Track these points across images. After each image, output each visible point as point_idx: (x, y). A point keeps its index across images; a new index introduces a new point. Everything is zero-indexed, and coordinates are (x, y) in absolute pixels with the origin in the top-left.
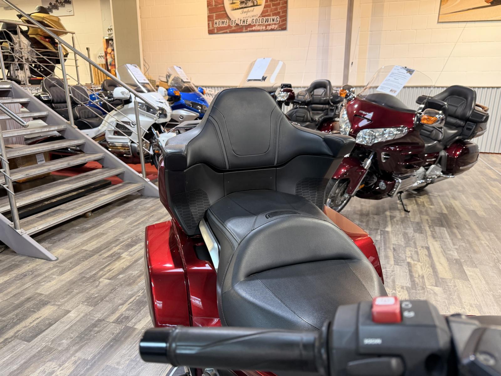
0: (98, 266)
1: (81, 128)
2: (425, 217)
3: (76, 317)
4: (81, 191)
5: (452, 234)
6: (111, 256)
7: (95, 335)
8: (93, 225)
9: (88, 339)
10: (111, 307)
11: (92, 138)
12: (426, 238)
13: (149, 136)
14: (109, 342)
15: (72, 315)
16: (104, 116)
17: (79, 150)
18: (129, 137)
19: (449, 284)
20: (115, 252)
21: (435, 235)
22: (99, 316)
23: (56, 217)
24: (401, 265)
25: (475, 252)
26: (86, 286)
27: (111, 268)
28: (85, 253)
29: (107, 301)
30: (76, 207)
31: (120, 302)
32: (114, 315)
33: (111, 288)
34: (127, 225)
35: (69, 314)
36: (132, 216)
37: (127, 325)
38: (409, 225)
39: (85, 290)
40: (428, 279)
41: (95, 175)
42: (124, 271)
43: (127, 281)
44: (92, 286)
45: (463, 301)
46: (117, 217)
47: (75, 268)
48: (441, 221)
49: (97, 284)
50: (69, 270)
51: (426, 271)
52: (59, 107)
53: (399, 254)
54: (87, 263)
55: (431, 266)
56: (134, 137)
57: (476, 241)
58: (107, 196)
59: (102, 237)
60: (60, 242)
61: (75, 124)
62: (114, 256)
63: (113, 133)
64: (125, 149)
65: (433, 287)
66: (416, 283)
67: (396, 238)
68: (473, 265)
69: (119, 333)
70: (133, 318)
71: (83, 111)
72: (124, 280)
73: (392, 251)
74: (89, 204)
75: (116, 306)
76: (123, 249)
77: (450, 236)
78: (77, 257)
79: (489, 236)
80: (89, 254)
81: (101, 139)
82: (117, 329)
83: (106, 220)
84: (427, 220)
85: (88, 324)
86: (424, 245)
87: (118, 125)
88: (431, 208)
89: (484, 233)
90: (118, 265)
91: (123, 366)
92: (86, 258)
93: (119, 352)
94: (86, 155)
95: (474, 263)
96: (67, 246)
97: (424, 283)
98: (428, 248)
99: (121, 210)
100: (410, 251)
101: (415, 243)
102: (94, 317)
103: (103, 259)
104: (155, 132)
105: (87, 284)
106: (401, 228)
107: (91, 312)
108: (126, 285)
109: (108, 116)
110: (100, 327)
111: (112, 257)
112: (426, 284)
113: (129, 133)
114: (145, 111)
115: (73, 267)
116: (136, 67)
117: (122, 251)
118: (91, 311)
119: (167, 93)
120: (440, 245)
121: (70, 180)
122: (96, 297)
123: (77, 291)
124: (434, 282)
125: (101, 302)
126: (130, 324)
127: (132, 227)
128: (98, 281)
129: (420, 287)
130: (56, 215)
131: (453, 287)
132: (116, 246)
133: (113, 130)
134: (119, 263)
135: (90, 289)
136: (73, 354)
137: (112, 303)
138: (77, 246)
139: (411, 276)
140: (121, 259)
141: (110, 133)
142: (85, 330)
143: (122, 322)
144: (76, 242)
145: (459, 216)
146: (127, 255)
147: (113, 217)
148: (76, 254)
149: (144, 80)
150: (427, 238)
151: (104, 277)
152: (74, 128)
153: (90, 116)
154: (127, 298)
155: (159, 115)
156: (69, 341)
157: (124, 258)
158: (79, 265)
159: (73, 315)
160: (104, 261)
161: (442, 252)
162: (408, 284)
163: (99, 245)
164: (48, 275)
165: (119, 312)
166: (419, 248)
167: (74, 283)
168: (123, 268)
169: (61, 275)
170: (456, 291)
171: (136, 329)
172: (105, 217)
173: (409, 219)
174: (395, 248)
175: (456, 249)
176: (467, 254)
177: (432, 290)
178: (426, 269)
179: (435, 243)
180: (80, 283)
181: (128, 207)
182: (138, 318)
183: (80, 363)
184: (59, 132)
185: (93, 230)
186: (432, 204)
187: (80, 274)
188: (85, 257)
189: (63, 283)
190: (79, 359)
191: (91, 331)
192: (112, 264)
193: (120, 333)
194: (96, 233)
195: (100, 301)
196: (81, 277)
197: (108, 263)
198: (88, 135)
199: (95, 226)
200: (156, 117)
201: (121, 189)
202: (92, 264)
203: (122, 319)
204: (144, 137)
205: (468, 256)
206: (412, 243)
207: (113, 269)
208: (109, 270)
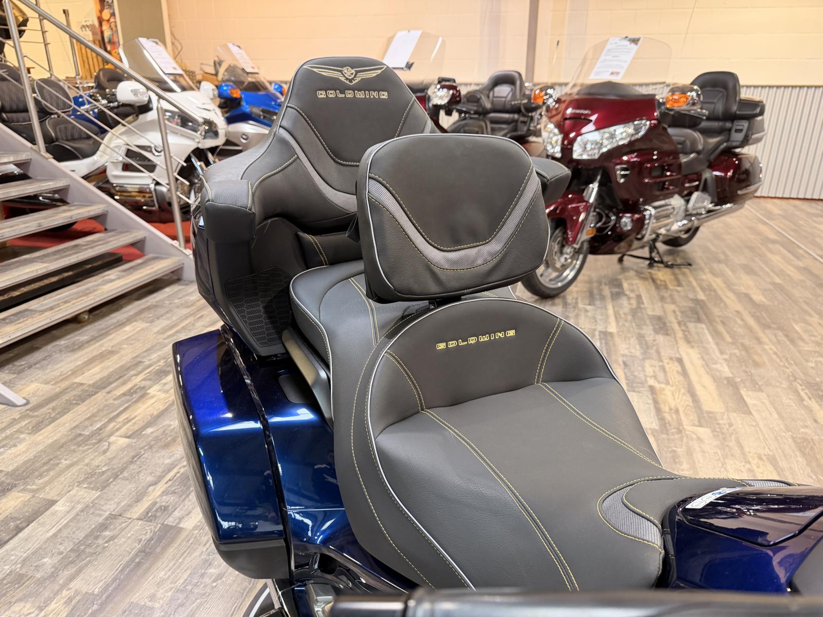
0: (105, 412)
1: (59, 159)
2: (670, 307)
3: (68, 512)
4: (66, 275)
5: (716, 334)
6: (130, 393)
7: (106, 545)
8: (92, 336)
9: (92, 554)
10: (133, 490)
11: (83, 178)
12: (675, 343)
13: (187, 171)
14: (133, 557)
15: (60, 507)
16: (102, 135)
17: (58, 199)
18: (152, 174)
19: (721, 422)
20: (135, 385)
21: (689, 336)
22: (112, 507)
23: (20, 325)
24: (639, 392)
25: (756, 365)
26: (84, 452)
27: (130, 416)
28: (80, 388)
29: (126, 479)
30: (58, 305)
31: (150, 479)
32: (139, 504)
33: (132, 454)
34: (155, 335)
35: (54, 507)
36: (164, 317)
37: (166, 523)
38: (645, 322)
39: (83, 459)
40: (686, 414)
41: (91, 245)
42: (154, 420)
43: (161, 439)
44: (97, 451)
45: (747, 449)
46: (136, 321)
47: (62, 418)
48: (697, 313)
49: (105, 447)
50: (50, 423)
51: (682, 400)
52: (15, 119)
53: (633, 372)
54: (84, 408)
55: (689, 391)
56: (160, 174)
57: (755, 346)
58: (117, 282)
59: (111, 359)
60: (32, 369)
61: (48, 150)
62: (135, 392)
63: (120, 167)
64: (144, 197)
65: (695, 428)
66: (667, 422)
67: (626, 344)
68: (756, 386)
69: (151, 539)
70: (177, 508)
71: (62, 126)
72: (156, 437)
73: (622, 366)
74: (82, 298)
75: (143, 487)
76: (150, 379)
77: (713, 339)
78: (65, 397)
79: (776, 337)
80: (87, 391)
81: (99, 178)
82: (148, 530)
83: (115, 327)
84: (674, 312)
85: (91, 525)
86: (673, 356)
87: (129, 153)
88: (677, 291)
89: (767, 331)
90: (143, 410)
91: (161, 602)
92: (81, 399)
93: (152, 576)
94: (72, 208)
95: (757, 384)
96: (44, 377)
97: (680, 422)
98: (680, 361)
99: (143, 307)
100: (652, 366)
101: (658, 352)
102: (102, 510)
103: (115, 399)
104: (199, 163)
105: (86, 447)
106: (633, 327)
107: (96, 501)
108: (160, 448)
109: (109, 136)
110: (115, 529)
111: (131, 395)
112: (684, 423)
113: (151, 167)
114: (177, 125)
115: (58, 416)
116: (157, 43)
117: (148, 383)
118: (96, 498)
119: (216, 92)
120: (700, 353)
121: (45, 256)
122: (103, 473)
123: (67, 462)
124: (696, 419)
125: (114, 480)
126: (170, 521)
127: (164, 339)
128: (106, 441)
129: (674, 428)
130: (22, 320)
131: (727, 426)
132: (136, 375)
133: (121, 162)
134: (144, 406)
135: (92, 457)
136: (65, 586)
137: (135, 482)
138: (64, 376)
139: (658, 410)
140: (147, 399)
141: (116, 168)
142: (86, 537)
143: (155, 517)
144: (62, 369)
145: (725, 304)
146: (158, 391)
147: (129, 321)
148: (64, 392)
149: (174, 68)
150: (677, 343)
151: (117, 434)
152: (47, 159)
153: (76, 136)
154: (163, 472)
155: (203, 133)
156: (56, 559)
157: (153, 397)
158: (68, 412)
159: (61, 509)
160: (116, 402)
161: (703, 366)
162: (654, 424)
163: (105, 373)
164: (11, 434)
165: (150, 498)
166: (666, 361)
167: (62, 447)
168: (151, 415)
169: (36, 433)
170: (732, 433)
171: (182, 528)
172: (114, 321)
173: (644, 311)
174: (627, 363)
175: (726, 360)
176: (744, 368)
177: (694, 433)
178: (681, 396)
179: (690, 351)
180: (73, 448)
181: (156, 302)
182: (184, 509)
183: (79, 601)
184: (18, 165)
185: (94, 346)
186: (679, 285)
187: (72, 429)
188: (80, 396)
189: (41, 447)
190: (77, 593)
191: (97, 538)
192: (131, 408)
193: (153, 540)
194: (100, 351)
195: (111, 480)
196: (74, 434)
197: (124, 407)
198: (74, 171)
199: (97, 337)
200: (199, 136)
201: (139, 269)
202: (94, 410)
203: (156, 511)
204: (179, 174)
205: (746, 372)
206: (652, 352)
207: (133, 419)
208: (126, 421)
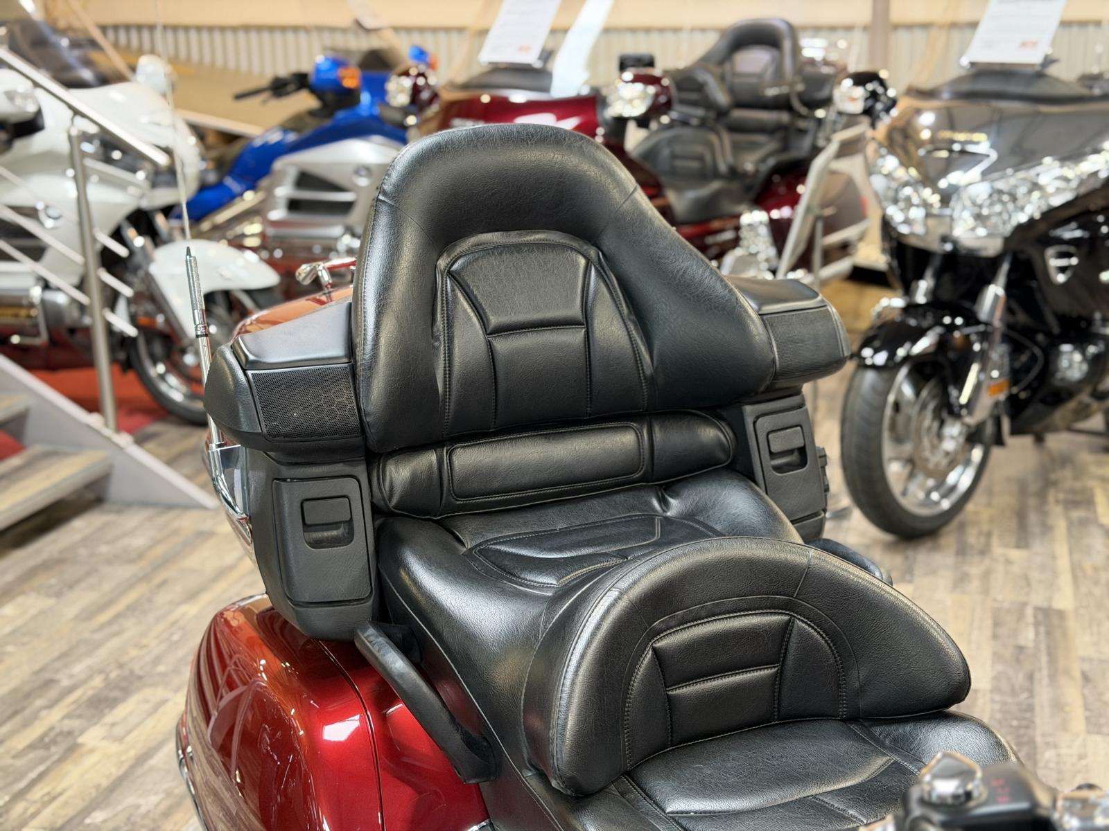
6: (41, 744)
18: (35, 266)
20: (52, 729)
34: (71, 624)
36: (83, 585)
42: (105, 796)
62: (54, 742)
64: (16, 316)
67: (1092, 635)
73: (1079, 683)
76: (80, 716)
90: (78, 777)
103: (14, 757)
104: (140, 241)
111: (47, 747)
114: (98, 161)
117: (76, 724)
127: (95, 631)
132: (51, 705)
134: (80, 769)
140: (82, 755)
146: (102, 739)
151: (32, 825)
157: (92, 751)
160: (19, 763)
168: (97, 787)
174: (1089, 674)
192: (52, 775)
197: (36, 772)
207: (60, 794)
208: (46, 798)
